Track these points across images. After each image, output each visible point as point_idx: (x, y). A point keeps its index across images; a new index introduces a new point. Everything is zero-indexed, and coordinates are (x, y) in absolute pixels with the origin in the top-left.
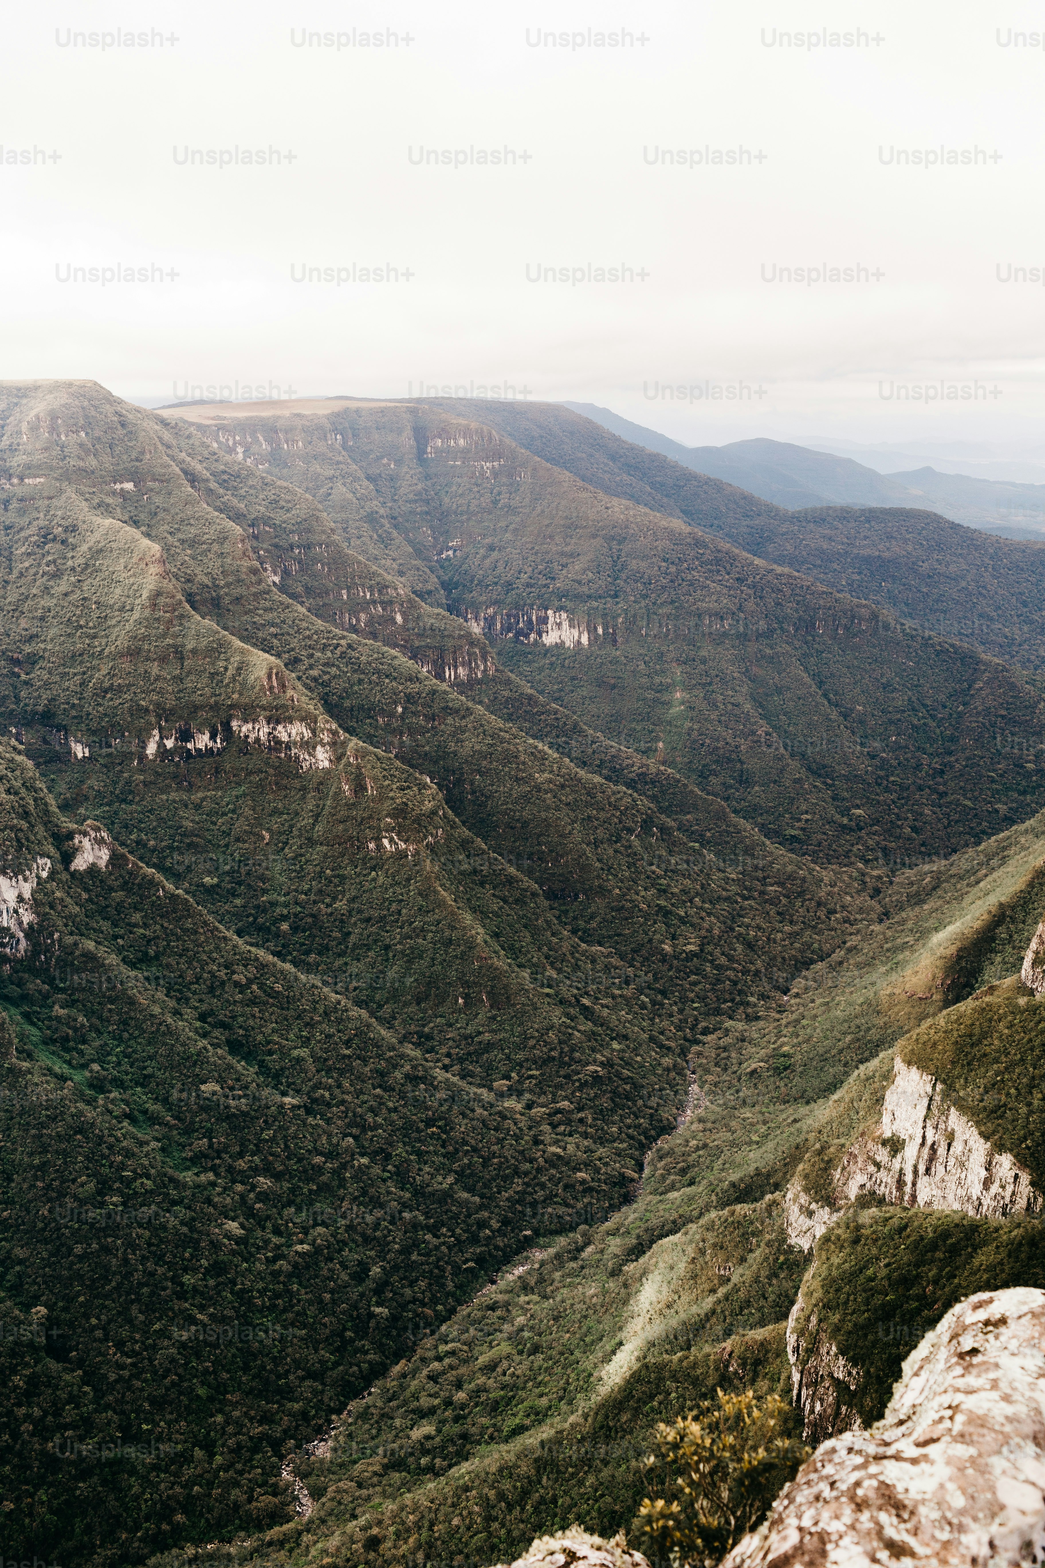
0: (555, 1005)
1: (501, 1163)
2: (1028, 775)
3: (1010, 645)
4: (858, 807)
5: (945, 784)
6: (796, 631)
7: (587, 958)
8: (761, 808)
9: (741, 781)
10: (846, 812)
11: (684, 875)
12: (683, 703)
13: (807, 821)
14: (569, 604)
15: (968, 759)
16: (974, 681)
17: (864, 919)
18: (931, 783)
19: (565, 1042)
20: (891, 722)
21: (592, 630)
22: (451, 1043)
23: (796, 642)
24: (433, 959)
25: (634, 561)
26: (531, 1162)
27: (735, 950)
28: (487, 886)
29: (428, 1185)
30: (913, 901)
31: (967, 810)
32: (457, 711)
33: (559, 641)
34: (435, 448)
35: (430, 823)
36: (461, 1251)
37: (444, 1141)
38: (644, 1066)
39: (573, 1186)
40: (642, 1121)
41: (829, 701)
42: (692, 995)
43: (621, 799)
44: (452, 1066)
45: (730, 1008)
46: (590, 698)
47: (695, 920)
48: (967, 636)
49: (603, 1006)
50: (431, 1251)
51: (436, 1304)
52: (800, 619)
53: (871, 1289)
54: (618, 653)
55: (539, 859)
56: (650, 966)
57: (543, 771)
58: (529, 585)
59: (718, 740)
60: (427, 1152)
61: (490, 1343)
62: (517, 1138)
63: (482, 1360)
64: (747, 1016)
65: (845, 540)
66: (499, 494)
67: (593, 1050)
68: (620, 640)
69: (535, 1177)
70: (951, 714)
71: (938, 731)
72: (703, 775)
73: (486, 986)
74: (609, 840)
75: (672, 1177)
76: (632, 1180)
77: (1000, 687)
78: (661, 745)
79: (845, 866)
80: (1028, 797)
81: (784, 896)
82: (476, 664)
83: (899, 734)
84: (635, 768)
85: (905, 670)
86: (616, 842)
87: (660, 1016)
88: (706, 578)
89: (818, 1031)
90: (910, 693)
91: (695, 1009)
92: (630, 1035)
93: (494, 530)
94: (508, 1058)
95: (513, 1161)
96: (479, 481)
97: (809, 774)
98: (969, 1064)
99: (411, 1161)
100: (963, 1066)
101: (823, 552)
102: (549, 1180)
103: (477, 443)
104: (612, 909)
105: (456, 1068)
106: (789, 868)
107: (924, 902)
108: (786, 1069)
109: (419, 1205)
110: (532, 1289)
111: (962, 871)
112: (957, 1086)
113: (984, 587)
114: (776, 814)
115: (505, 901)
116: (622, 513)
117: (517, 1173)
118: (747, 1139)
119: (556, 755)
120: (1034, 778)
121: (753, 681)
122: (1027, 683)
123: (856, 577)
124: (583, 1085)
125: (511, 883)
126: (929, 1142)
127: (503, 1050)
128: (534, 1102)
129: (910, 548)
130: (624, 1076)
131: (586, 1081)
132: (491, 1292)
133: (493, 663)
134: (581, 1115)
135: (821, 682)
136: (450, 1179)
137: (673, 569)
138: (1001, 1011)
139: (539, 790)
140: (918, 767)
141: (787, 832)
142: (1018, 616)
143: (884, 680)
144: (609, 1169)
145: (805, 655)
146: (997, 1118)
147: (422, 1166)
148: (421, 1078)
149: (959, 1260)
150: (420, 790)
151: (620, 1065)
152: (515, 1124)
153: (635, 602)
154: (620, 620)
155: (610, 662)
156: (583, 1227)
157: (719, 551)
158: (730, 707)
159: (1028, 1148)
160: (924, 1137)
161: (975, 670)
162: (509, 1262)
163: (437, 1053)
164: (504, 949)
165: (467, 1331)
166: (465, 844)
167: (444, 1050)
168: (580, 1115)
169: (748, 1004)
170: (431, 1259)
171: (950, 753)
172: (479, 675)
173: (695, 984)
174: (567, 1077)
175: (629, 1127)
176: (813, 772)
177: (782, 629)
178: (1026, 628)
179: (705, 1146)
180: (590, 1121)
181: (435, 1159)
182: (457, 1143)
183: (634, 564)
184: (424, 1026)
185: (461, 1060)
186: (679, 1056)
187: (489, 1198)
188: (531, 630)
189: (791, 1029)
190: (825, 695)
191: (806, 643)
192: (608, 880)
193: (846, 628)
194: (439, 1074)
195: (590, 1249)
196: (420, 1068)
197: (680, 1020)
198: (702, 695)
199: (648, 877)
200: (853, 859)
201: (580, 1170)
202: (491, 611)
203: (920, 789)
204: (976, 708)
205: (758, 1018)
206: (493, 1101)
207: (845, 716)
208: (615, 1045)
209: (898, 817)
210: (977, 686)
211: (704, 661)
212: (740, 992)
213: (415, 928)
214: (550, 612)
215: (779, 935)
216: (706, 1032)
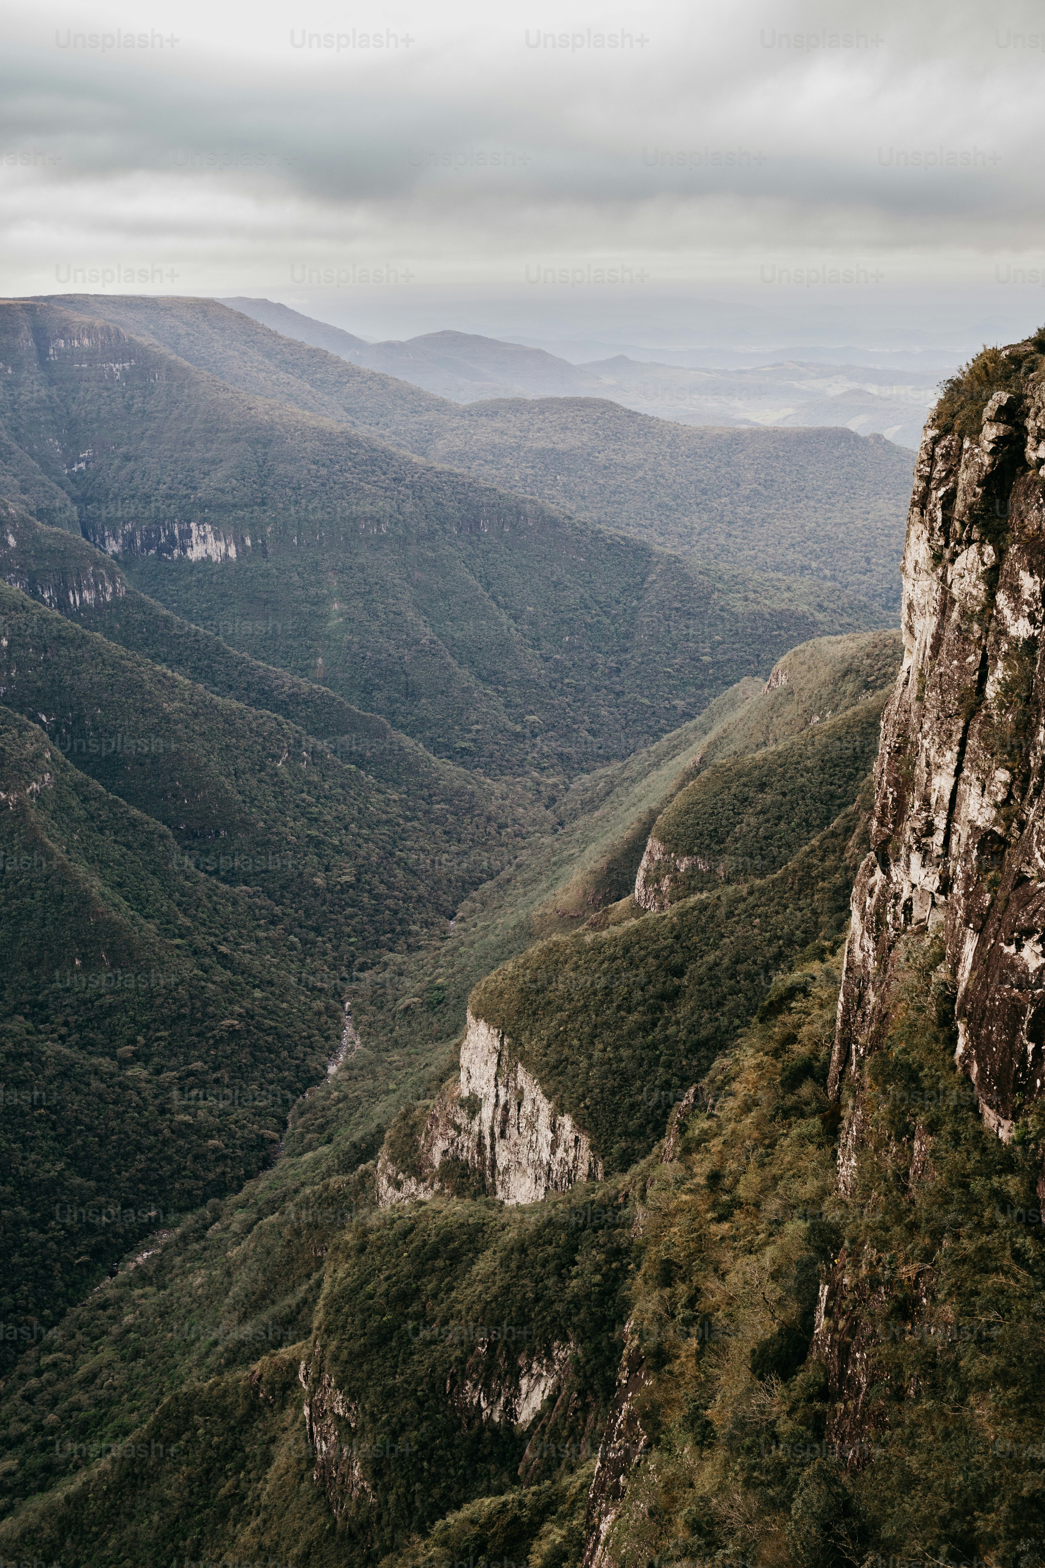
0: (187, 956)
1: (122, 1139)
2: (705, 668)
3: (689, 535)
4: (532, 713)
5: (621, 683)
6: (460, 531)
7: (228, 900)
8: (429, 721)
9: (407, 694)
10: (519, 719)
11: (338, 800)
12: (341, 615)
13: (478, 731)
14: (213, 516)
15: (644, 655)
16: (647, 574)
17: (536, 832)
18: (607, 682)
19: (196, 997)
20: (563, 621)
21: (239, 542)
22: (68, 1010)
23: (459, 543)
24: (44, 919)
25: (282, 465)
26: (156, 1135)
27: (395, 877)
28: (107, 832)
29: (33, 1175)
30: (587, 808)
31: (645, 709)
32: (72, 641)
33: (205, 556)
34: (58, 350)
35: (33, 769)
36: (74, 1245)
37: (54, 1123)
38: (293, 1013)
39: (204, 1156)
40: (286, 1073)
41: (498, 604)
42: (348, 930)
43: (264, 724)
44: (70, 1035)
45: (390, 939)
46: (242, 615)
47: (352, 848)
48: (646, 527)
49: (244, 951)
50: (36, 1249)
51: (42, 1309)
52: (463, 518)
53: (368, 1309)
54: (269, 565)
55: (173, 796)
56: (300, 902)
57: (173, 700)
58: (169, 497)
59: (380, 652)
60: (33, 1138)
61: (96, 1348)
62: (139, 1109)
63: (82, 1371)
64: (409, 946)
65: (518, 433)
66: (133, 397)
67: (231, 1002)
68: (270, 551)
69: (161, 1151)
70: (625, 610)
71: (612, 628)
72: (367, 690)
73: (104, 944)
74: (252, 770)
75: (309, 1136)
76: (273, 1141)
77: (673, 579)
78: (320, 661)
79: (519, 775)
80: (706, 691)
81: (452, 813)
82: (104, 586)
83: (572, 634)
84: (286, 688)
85: (576, 567)
86: (260, 771)
87: (312, 955)
88: (360, 480)
89: (472, 959)
90: (582, 590)
91: (351, 944)
92: (276, 980)
93: (129, 438)
94: (133, 1020)
95: (134, 1136)
96: (109, 385)
97: (479, 682)
98: (534, 1014)
99: (13, 1150)
100: (529, 1016)
101: (494, 447)
102: (177, 1152)
103: (103, 343)
104: (257, 845)
105: (75, 1037)
106: (457, 784)
107: (597, 808)
108: (439, 1003)
109: (23, 1199)
110: (150, 1278)
111: (634, 774)
112: (523, 1039)
113: (662, 476)
114: (446, 726)
115: (128, 846)
116: (267, 414)
117: (139, 1149)
118: (385, 1087)
119: (187, 681)
120: (711, 671)
121: (416, 587)
122: (700, 573)
123: (529, 471)
124: (218, 1041)
125: (135, 827)
126: (502, 1102)
127: (126, 1012)
128: (163, 1067)
129: (585, 439)
130: (266, 1027)
131: (222, 1037)
132: (107, 1287)
133: (122, 584)
134: (217, 1075)
135: (489, 584)
136: (60, 1166)
137: (324, 472)
138: (568, 951)
139: (168, 722)
140: (593, 667)
141: (457, 745)
142: (698, 504)
143: (554, 578)
144: (246, 1131)
145: (470, 556)
146: (559, 1075)
147: (27, 1154)
148: (26, 1055)
149: (461, 1267)
150: (20, 732)
151: (262, 1016)
152: (139, 1093)
153: (284, 509)
154: (269, 529)
155: (262, 575)
156: (212, 1201)
157: (374, 450)
158: (392, 616)
159: (587, 1107)
160: (497, 1096)
161: (648, 562)
162: (132, 1249)
163: (52, 1023)
164: (128, 900)
165: (73, 1337)
166: (77, 787)
167: (60, 1019)
168: (215, 1075)
169: (410, 933)
170: (36, 1259)
171: (625, 651)
172: (108, 598)
173: (351, 917)
174: (200, 1034)
175: (271, 1082)
176: (484, 680)
177: (444, 530)
178: (705, 516)
179: (346, 1097)
180: (226, 1080)
181: (43, 1144)
182: (69, 1123)
183: (281, 469)
184: (38, 994)
185: (80, 1028)
186: (333, 996)
187: (108, 1181)
188: (175, 545)
189: (449, 958)
190: (494, 598)
191: (471, 543)
192: (252, 813)
193: (513, 526)
194: (50, 1048)
195: (217, 1225)
196: (25, 1044)
197: (335, 958)
198: (361, 605)
199: (297, 806)
200: (527, 768)
201: (212, 1137)
202: (128, 527)
203: (597, 689)
204: (649, 602)
205: (419, 948)
206: (116, 1070)
207: (515, 618)
208: (258, 994)
209: (575, 721)
210: (650, 579)
211: (362, 569)
212: (401, 921)
213: (21, 887)
214: (193, 525)
215: (446, 856)
216: (363, 968)
